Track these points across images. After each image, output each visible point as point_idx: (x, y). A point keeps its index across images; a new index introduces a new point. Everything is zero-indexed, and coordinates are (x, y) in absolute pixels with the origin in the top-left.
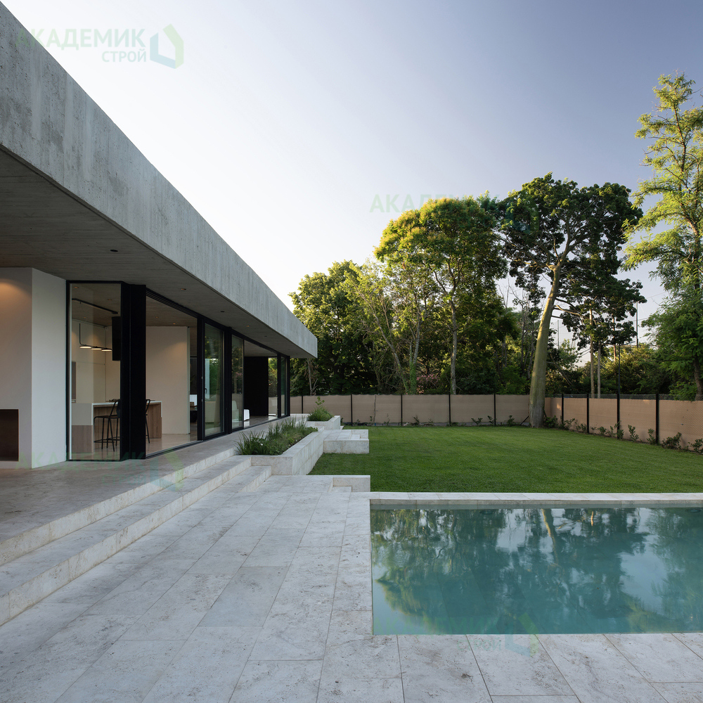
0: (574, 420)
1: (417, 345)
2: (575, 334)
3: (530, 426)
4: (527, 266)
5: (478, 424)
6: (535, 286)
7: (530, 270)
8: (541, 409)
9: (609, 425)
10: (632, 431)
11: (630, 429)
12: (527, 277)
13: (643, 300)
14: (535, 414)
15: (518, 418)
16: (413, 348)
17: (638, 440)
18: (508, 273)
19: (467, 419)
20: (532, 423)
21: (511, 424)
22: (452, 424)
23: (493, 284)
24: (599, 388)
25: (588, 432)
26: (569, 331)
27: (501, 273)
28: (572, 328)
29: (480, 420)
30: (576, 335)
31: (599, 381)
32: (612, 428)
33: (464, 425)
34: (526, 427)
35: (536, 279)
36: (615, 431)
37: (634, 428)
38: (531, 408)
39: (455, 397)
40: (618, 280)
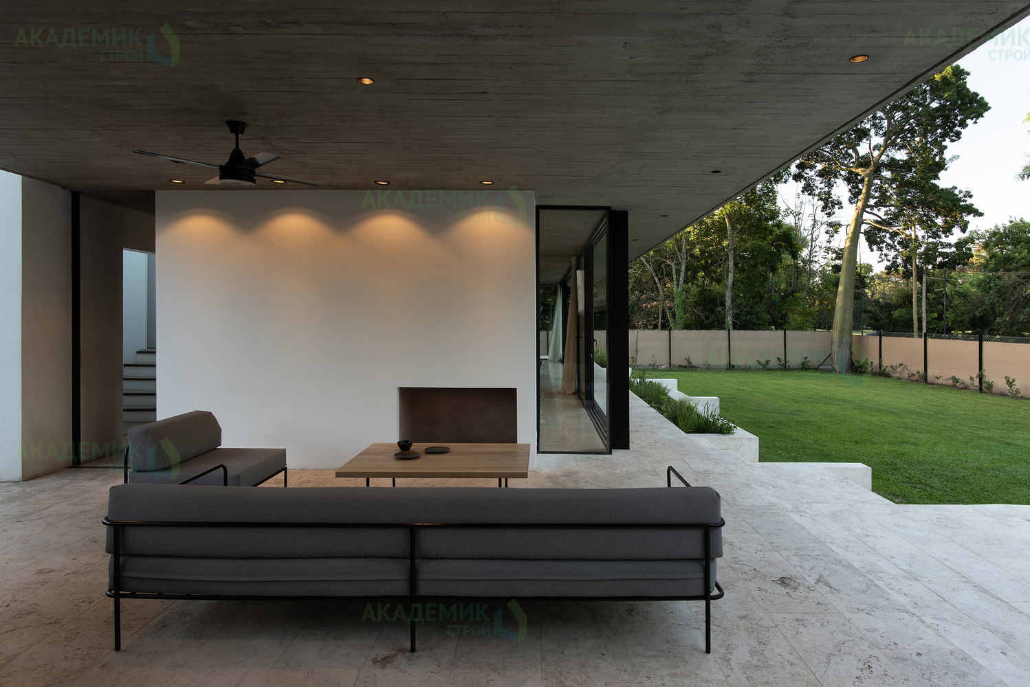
0: (901, 365)
1: (683, 268)
2: (881, 255)
3: (833, 371)
4: (817, 169)
5: (765, 368)
6: (829, 193)
7: (821, 174)
8: (848, 349)
9: (967, 374)
10: (1010, 383)
11: (1008, 381)
12: (818, 183)
13: (977, 213)
14: (840, 357)
15: (814, 360)
16: (678, 271)
17: (1019, 395)
18: (791, 178)
19: (751, 362)
20: (836, 367)
21: (805, 367)
22: (731, 367)
23: (772, 191)
24: (924, 324)
25: (926, 381)
26: (872, 250)
27: (782, 177)
28: (875, 247)
29: (767, 362)
30: (883, 256)
31: (924, 315)
32: (972, 379)
33: (746, 369)
34: (829, 371)
35: (830, 186)
36: (976, 382)
37: (1014, 380)
38: (835, 348)
39: (734, 333)
40: (941, 187)
